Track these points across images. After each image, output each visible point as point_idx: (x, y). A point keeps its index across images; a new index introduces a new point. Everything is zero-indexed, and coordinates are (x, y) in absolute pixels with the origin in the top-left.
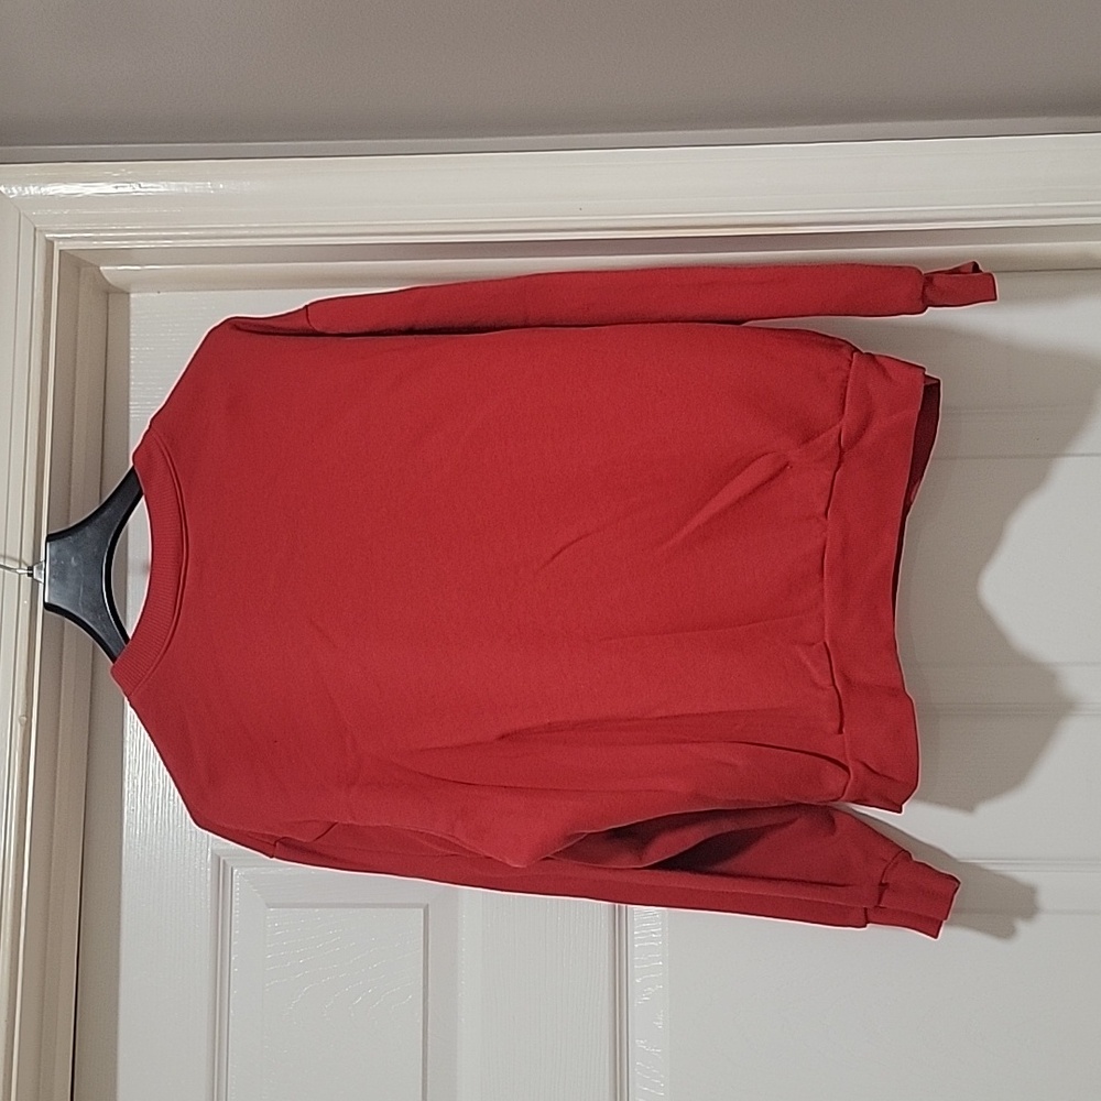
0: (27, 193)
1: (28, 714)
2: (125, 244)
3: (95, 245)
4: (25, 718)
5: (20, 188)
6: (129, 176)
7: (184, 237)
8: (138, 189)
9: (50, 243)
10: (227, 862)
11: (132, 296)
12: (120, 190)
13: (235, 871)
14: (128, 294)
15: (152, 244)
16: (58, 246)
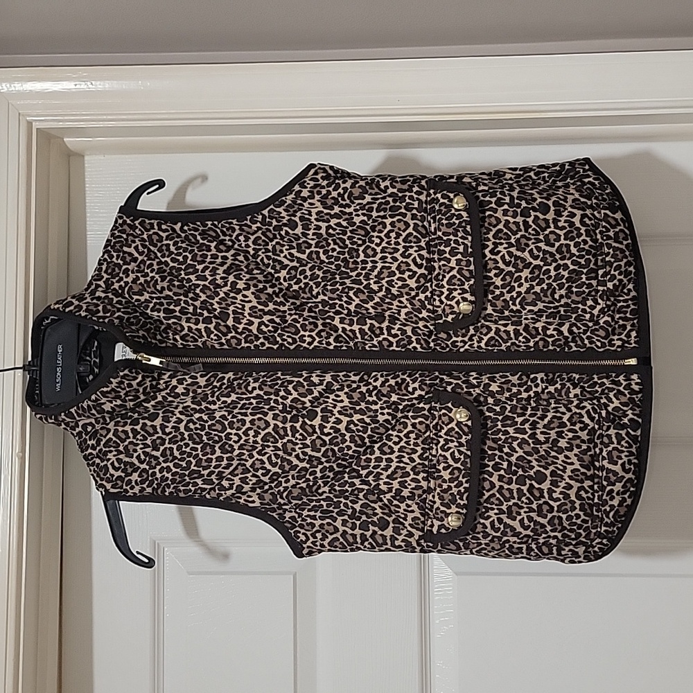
0: (13, 89)
1: (23, 451)
2: (82, 125)
3: (61, 125)
4: (21, 454)
5: (8, 85)
6: (85, 77)
7: (123, 120)
8: (91, 86)
9: (30, 124)
10: (161, 545)
11: (86, 158)
12: (78, 87)
13: (166, 549)
14: (83, 156)
15: (101, 124)
16: (35, 126)
